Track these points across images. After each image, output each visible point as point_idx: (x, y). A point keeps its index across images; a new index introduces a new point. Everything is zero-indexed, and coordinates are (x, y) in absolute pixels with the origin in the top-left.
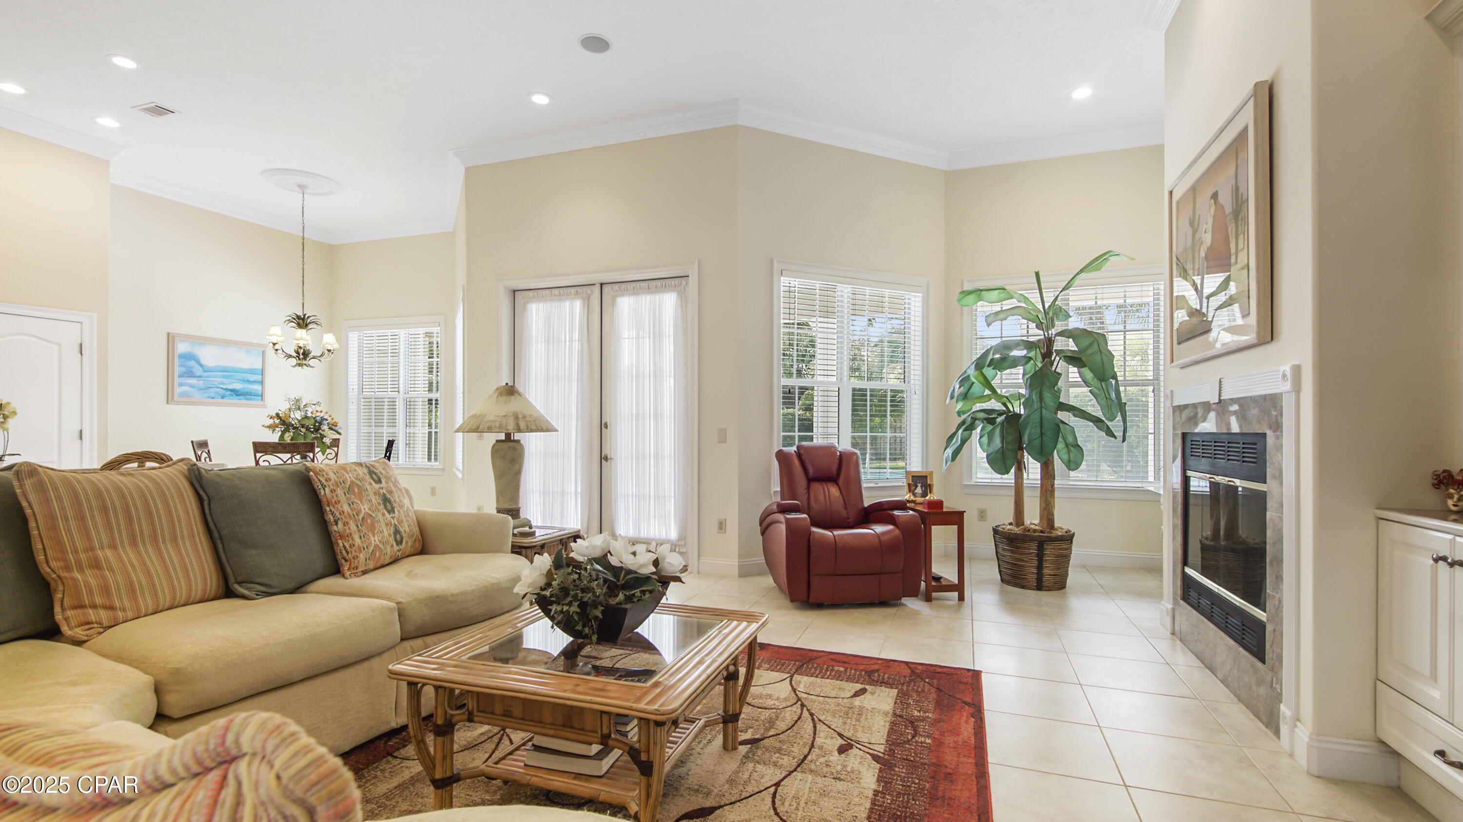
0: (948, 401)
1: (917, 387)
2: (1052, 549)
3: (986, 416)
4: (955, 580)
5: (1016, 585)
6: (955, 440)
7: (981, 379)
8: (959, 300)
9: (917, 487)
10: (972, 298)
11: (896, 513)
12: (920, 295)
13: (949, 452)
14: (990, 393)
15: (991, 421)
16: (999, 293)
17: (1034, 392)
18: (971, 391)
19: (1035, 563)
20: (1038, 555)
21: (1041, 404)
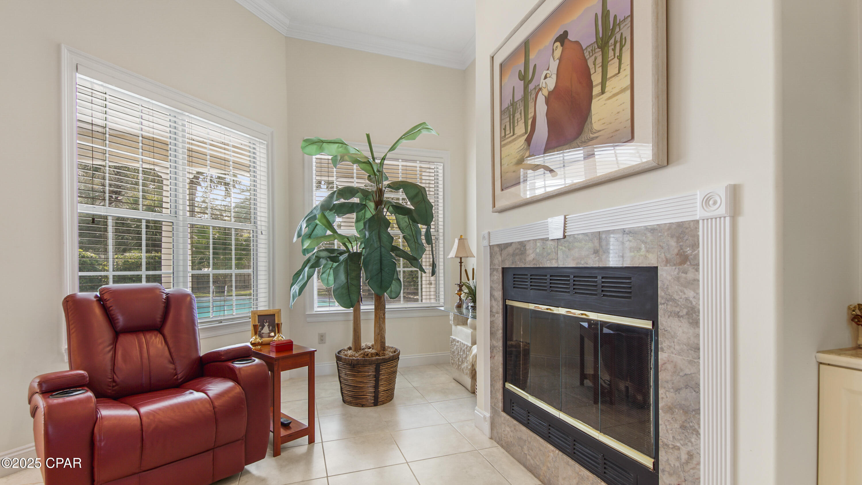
0: (295, 239)
1: (263, 228)
2: (386, 368)
3: (329, 254)
4: (306, 423)
5: (357, 405)
6: (301, 277)
7: (324, 221)
8: (303, 148)
9: (263, 326)
10: (314, 147)
11: (237, 365)
12: (265, 142)
13: (296, 288)
14: (331, 233)
15: (334, 259)
16: (338, 147)
17: (374, 233)
18: (314, 233)
19: (372, 383)
20: (375, 376)
21: (380, 243)
